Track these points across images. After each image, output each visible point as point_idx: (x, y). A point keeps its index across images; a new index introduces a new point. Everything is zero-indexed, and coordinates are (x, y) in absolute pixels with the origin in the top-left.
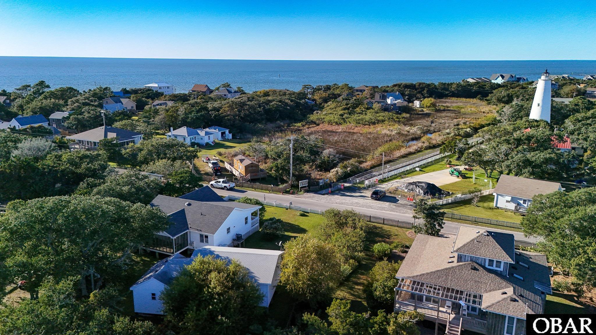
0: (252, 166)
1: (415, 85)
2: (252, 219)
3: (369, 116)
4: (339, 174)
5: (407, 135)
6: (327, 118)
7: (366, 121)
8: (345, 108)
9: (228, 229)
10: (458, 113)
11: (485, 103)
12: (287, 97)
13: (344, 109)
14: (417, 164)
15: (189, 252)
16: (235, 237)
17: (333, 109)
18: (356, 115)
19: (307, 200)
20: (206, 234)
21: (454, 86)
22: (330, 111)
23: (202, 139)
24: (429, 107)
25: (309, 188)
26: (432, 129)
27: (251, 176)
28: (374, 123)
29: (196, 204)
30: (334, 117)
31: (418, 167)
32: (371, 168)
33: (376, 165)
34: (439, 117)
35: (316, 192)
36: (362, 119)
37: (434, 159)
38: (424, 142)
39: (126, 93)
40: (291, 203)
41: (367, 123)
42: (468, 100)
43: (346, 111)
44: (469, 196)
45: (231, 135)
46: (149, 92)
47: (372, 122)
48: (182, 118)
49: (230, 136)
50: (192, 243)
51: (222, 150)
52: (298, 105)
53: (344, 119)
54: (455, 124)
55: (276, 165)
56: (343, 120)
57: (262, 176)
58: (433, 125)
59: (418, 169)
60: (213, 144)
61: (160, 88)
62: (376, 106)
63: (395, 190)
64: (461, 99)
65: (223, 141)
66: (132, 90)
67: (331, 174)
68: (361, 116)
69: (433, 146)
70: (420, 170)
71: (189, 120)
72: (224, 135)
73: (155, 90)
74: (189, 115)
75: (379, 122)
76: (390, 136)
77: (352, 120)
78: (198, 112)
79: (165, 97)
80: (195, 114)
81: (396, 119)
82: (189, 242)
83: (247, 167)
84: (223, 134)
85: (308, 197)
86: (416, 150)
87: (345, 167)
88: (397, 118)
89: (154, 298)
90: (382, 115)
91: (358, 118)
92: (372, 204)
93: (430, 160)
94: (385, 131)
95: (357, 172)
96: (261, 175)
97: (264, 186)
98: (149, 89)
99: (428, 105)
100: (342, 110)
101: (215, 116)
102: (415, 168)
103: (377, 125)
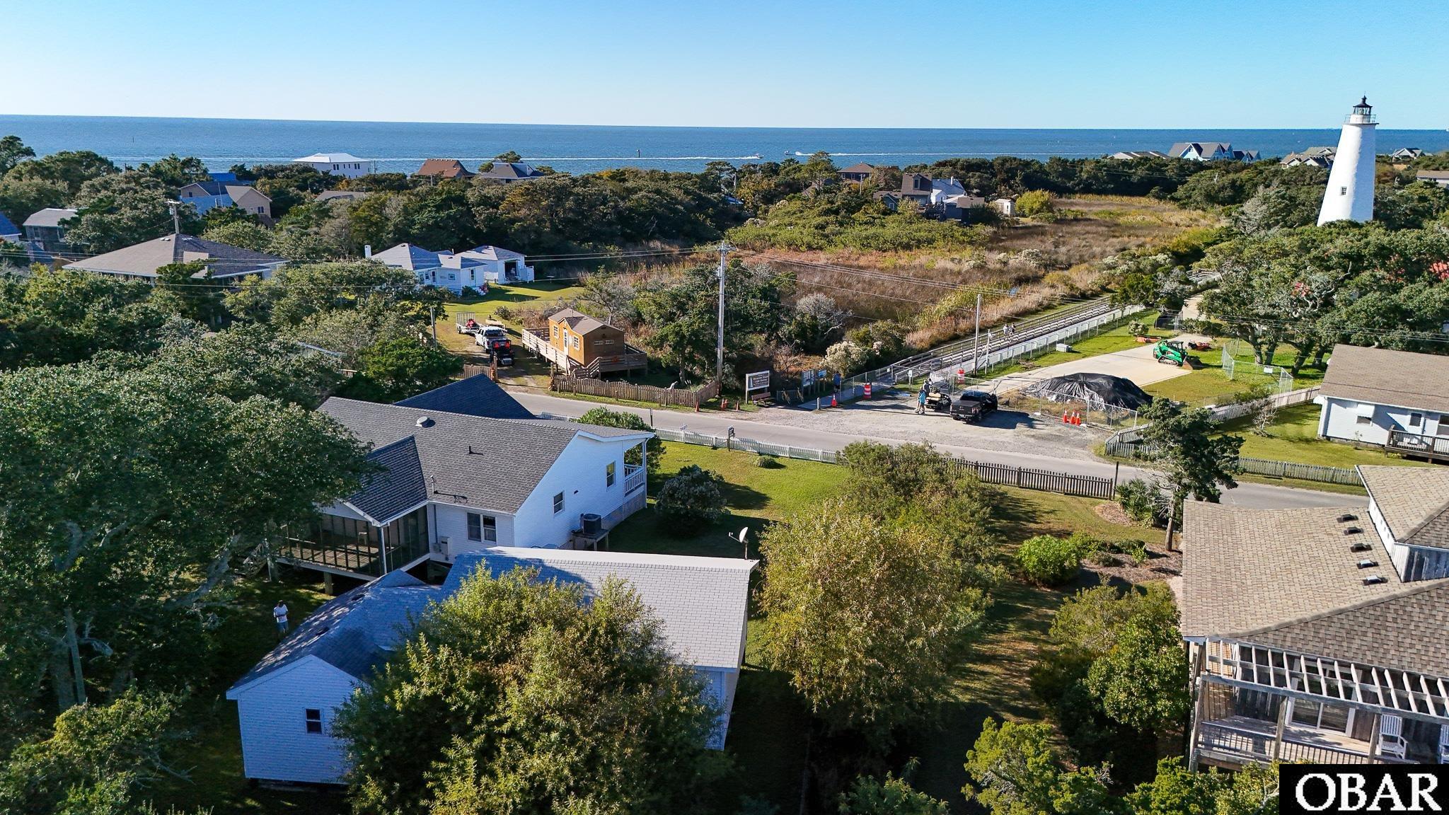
0: (604, 337)
1: (992, 165)
2: (627, 472)
3: (892, 228)
4: (853, 356)
5: (1001, 272)
6: (785, 234)
7: (885, 242)
8: (829, 209)
9: (559, 498)
10: (1114, 228)
11: (1170, 205)
12: (672, 183)
13: (827, 212)
14: (1055, 337)
15: (432, 574)
16: (579, 525)
17: (794, 213)
18: (858, 228)
19: (771, 424)
20: (490, 511)
21: (1087, 167)
22: (787, 220)
23: (452, 277)
24: (1037, 212)
25: (773, 394)
26: (1063, 258)
27: (602, 364)
28: (907, 247)
29: (450, 422)
30: (802, 233)
31: (1061, 341)
32: (933, 346)
33: (942, 338)
34: (1067, 233)
35: (794, 404)
36: (876, 237)
37: (1094, 323)
38: (1053, 286)
39: (242, 176)
40: (732, 432)
41: (888, 245)
42: (1125, 199)
43: (832, 218)
44: (1237, 410)
45: (531, 271)
46: (305, 175)
47: (900, 243)
48: (396, 225)
49: (530, 274)
50: (441, 544)
51: (510, 306)
52: (702, 204)
53: (827, 236)
54: (1118, 247)
55: (677, 329)
56: (824, 238)
57: (633, 365)
58: (1063, 249)
59: (1061, 348)
60: (483, 293)
61: (336, 166)
62: (908, 207)
63: (1019, 398)
64: (1110, 197)
65: (511, 285)
66: (260, 169)
67: (829, 359)
68: (871, 231)
69: (1081, 294)
70: (1069, 351)
71: (415, 230)
72: (513, 272)
73: (320, 170)
74: (416, 217)
75: (919, 243)
76: (959, 273)
77: (850, 237)
78: (439, 208)
79: (348, 183)
80: (433, 214)
81: (961, 238)
82: (432, 540)
83: (589, 339)
84: (510, 266)
85: (773, 419)
86: (1041, 304)
87: (865, 340)
88: (965, 234)
89: (314, 727)
90: (924, 228)
91: (864, 234)
92: (965, 435)
93: (1085, 326)
94: (943, 263)
95: (897, 352)
96: (629, 364)
97: (644, 390)
98: (307, 169)
99: (1036, 206)
100: (819, 215)
101: (489, 218)
102: (1054, 344)
103: (915, 251)
